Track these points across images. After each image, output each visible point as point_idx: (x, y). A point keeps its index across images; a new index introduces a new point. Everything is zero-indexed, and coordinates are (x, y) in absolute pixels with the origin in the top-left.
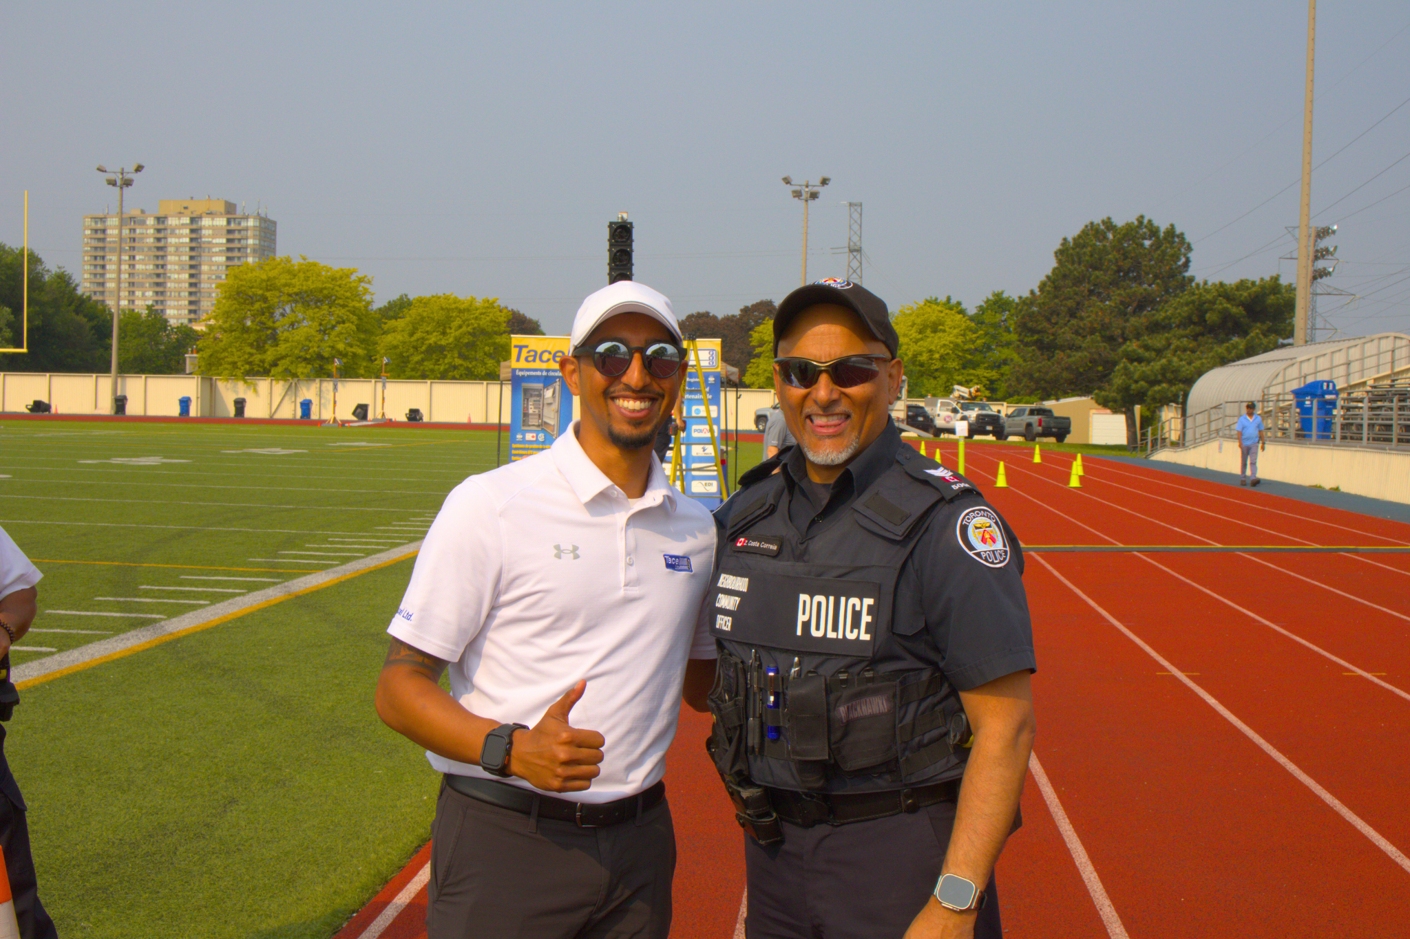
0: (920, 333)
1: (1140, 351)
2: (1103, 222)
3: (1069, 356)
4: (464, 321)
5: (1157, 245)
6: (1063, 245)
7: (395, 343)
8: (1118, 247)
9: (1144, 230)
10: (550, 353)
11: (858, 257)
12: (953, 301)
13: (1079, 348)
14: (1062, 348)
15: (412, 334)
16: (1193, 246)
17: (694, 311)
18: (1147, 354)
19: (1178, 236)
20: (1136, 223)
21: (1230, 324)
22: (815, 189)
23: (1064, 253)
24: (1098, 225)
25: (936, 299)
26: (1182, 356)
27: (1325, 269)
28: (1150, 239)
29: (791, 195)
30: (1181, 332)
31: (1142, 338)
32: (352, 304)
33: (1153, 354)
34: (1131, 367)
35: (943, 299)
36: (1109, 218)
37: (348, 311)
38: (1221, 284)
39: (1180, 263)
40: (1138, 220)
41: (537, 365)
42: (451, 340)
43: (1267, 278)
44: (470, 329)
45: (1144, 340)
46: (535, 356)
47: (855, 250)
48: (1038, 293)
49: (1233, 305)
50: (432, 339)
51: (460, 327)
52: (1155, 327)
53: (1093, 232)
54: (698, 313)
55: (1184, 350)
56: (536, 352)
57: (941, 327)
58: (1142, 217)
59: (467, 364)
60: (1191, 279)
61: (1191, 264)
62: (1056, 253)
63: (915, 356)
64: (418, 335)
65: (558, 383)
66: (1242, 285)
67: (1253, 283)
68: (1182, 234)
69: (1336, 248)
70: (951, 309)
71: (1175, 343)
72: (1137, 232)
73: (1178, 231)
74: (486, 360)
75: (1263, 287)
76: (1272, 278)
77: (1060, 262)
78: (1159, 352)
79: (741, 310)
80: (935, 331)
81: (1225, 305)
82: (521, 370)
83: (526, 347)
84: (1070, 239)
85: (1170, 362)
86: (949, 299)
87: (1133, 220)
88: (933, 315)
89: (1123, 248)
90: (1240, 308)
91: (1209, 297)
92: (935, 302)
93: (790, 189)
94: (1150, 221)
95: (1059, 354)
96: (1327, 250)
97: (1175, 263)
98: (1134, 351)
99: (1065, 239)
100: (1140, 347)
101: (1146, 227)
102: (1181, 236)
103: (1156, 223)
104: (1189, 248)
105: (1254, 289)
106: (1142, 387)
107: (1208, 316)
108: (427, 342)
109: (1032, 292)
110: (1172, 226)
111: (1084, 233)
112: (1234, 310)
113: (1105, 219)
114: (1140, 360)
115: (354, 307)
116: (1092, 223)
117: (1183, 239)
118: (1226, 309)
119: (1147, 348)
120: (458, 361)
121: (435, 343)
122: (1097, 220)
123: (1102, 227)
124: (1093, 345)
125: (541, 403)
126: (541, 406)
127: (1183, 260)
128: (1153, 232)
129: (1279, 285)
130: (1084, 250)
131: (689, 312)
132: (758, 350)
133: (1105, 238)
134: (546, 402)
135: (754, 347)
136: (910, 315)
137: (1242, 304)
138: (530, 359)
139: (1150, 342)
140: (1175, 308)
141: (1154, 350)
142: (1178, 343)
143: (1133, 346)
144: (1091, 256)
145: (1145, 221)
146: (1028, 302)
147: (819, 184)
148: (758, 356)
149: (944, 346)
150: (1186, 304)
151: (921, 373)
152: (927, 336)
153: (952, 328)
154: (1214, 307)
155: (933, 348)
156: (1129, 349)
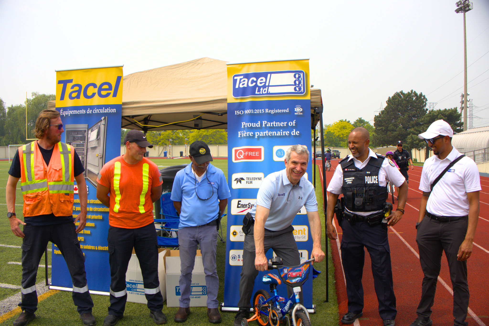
0: (340, 129)
1: (415, 131)
3: (392, 133)
5: (417, 99)
6: (388, 99)
8: (405, 100)
9: (413, 94)
10: (95, 86)
13: (395, 131)
14: (390, 131)
19: (423, 96)
20: (410, 92)
23: (390, 101)
25: (343, 120)
28: (415, 97)
31: (415, 127)
33: (418, 132)
36: (402, 91)
38: (440, 110)
40: (411, 91)
41: (83, 101)
43: (453, 109)
45: (415, 128)
46: (79, 92)
49: (443, 117)
53: (397, 96)
56: (80, 86)
61: (427, 105)
62: (387, 102)
63: (338, 136)
65: (103, 122)
72: (411, 95)
73: (423, 95)
75: (452, 111)
77: (388, 104)
80: (344, 128)
82: (65, 109)
83: (71, 81)
84: (391, 97)
88: (343, 124)
89: (407, 100)
90: (446, 117)
91: (436, 114)
94: (415, 92)
95: (389, 133)
97: (422, 105)
99: (389, 97)
101: (414, 93)
102: (424, 96)
104: (426, 100)
105: (449, 112)
106: (417, 143)
110: (421, 93)
111: (394, 96)
113: (401, 91)
116: (397, 92)
122: (398, 92)
123: (400, 94)
125: (85, 148)
126: (85, 151)
127: (425, 104)
128: (416, 94)
129: (457, 110)
130: (396, 100)
133: (401, 97)
134: (89, 147)
136: (336, 124)
138: (74, 95)
139: (417, 129)
145: (413, 92)
149: (347, 133)
150: (428, 117)
151: (340, 141)
152: (342, 130)
153: (349, 128)
154: (438, 117)
155: (343, 133)
156: (411, 131)
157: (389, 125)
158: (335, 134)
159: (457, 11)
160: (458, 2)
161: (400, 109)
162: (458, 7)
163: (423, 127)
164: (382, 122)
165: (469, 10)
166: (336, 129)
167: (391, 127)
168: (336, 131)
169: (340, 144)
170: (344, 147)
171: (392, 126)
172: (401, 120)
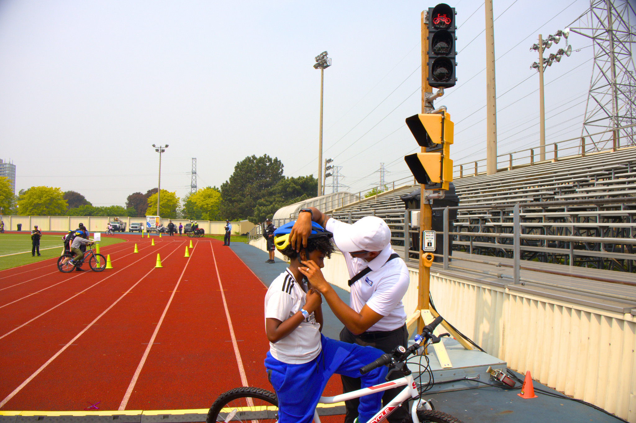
0: (204, 198)
2: (252, 156)
3: (239, 204)
4: (47, 195)
5: (271, 164)
6: (237, 164)
7: (23, 203)
8: (257, 165)
9: (267, 159)
11: (195, 175)
12: (216, 188)
13: (243, 202)
14: (237, 201)
15: (29, 200)
16: (284, 165)
17: (135, 192)
18: (267, 203)
19: (279, 162)
20: (264, 157)
21: (296, 192)
22: (164, 149)
23: (238, 167)
24: (250, 157)
25: (210, 187)
26: (279, 204)
27: (330, 173)
28: (269, 162)
29: (155, 151)
30: (279, 195)
31: (265, 198)
32: (4, 189)
34: (260, 208)
35: (212, 187)
36: (254, 155)
37: (2, 192)
38: (292, 178)
39: (280, 171)
40: (264, 156)
42: (43, 201)
43: (309, 176)
44: (49, 198)
47: (194, 173)
48: (229, 182)
49: (296, 185)
50: (36, 202)
51: (46, 197)
52: (271, 194)
53: (248, 160)
54: (137, 193)
55: (280, 202)
57: (211, 196)
58: (266, 155)
59: (48, 210)
60: (284, 177)
61: (283, 172)
62: (235, 167)
63: (202, 206)
64: (31, 200)
66: (300, 178)
67: (304, 178)
68: (280, 161)
69: (333, 166)
70: (215, 190)
71: (277, 199)
72: (264, 160)
73: (278, 160)
74: (55, 209)
75: (307, 179)
76: (310, 176)
77: (236, 170)
78: (271, 203)
79: (148, 191)
80: (209, 197)
81: (294, 185)
84: (240, 162)
85: (274, 206)
86: (215, 187)
87: (262, 156)
88: (209, 192)
89: (259, 166)
90: (299, 186)
91: (288, 183)
92: (210, 188)
93: (155, 149)
94: (268, 156)
95: (235, 204)
96: (330, 167)
97: (278, 171)
98: (262, 202)
99: (238, 162)
100: (264, 201)
103: (270, 157)
104: (283, 166)
105: (304, 179)
106: (264, 215)
107: (288, 189)
108: (34, 202)
109: (227, 182)
110: (276, 158)
111: (245, 161)
112: (297, 187)
114: (264, 205)
115: (5, 190)
116: (248, 157)
117: (280, 163)
118: (294, 187)
119: (267, 201)
120: (45, 209)
121: (37, 203)
122: (250, 156)
123: (252, 158)
124: (247, 200)
127: (281, 170)
128: (270, 160)
129: (313, 178)
130: (245, 166)
131: (134, 193)
132: (150, 205)
133: (253, 162)
135: (149, 204)
137: (299, 185)
139: (268, 199)
140: (277, 187)
141: (270, 202)
142: (278, 199)
143: (262, 200)
144: (247, 168)
145: (267, 156)
146: (225, 185)
147: (165, 147)
148: (150, 206)
149: (212, 202)
150: (281, 185)
151: (203, 212)
152: (207, 199)
153: (215, 197)
154: (290, 186)
155: (208, 203)
156: (260, 201)
157: (236, 194)
158: (197, 204)
159: (316, 67)
160: (317, 57)
161: (249, 176)
162: (317, 63)
163: (274, 197)
164: (229, 192)
165: (327, 66)
166: (199, 199)
167: (237, 197)
168: (199, 200)
169: (202, 216)
170: (206, 219)
171: (240, 197)
172: (249, 189)
